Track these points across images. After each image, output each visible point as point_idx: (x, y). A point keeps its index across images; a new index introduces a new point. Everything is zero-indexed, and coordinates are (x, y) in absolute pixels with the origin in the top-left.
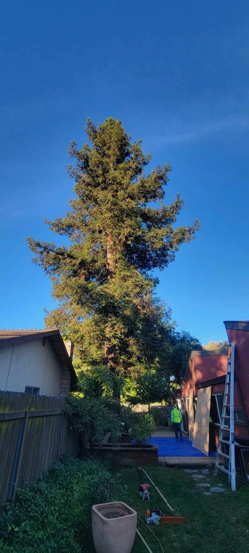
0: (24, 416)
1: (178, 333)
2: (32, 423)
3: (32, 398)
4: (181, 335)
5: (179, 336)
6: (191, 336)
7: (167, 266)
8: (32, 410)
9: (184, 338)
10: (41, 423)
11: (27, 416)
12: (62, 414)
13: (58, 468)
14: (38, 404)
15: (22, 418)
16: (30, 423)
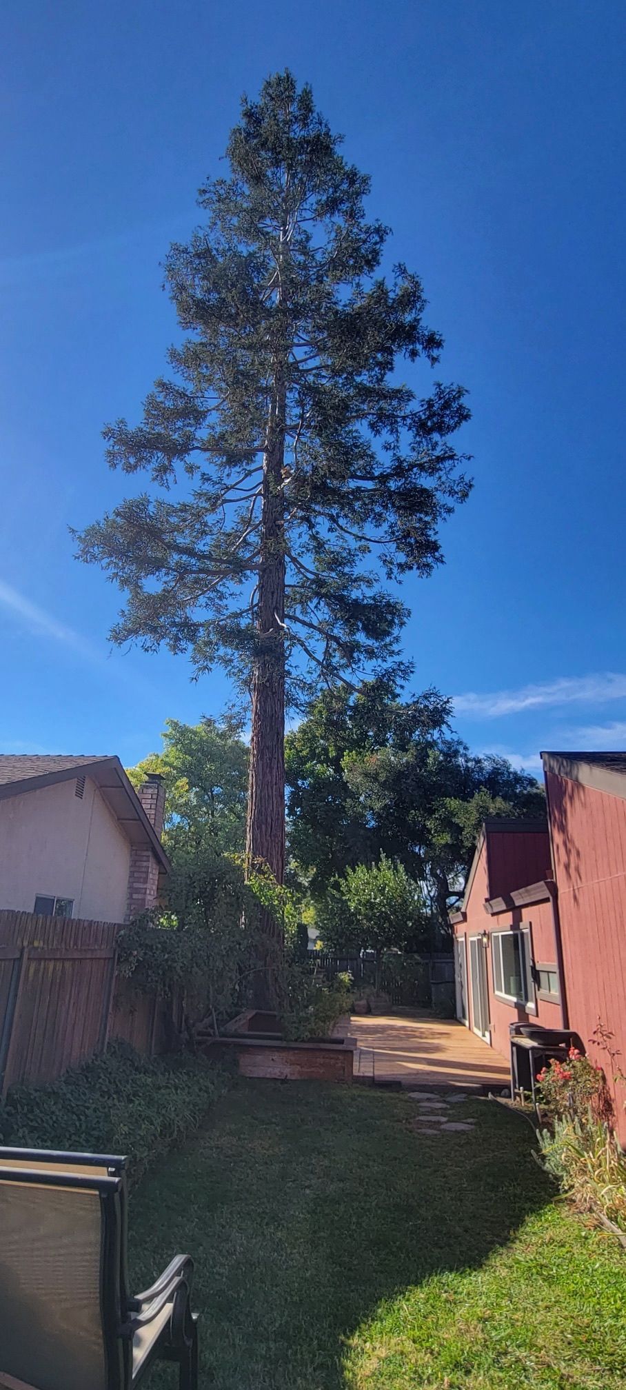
0: (17, 956)
1: (478, 761)
2: (37, 971)
3: (34, 922)
4: (487, 766)
5: (481, 769)
6: (512, 770)
7: (442, 562)
8: (36, 944)
9: (496, 772)
10: (59, 973)
11: (25, 956)
12: (114, 958)
13: (103, 1065)
14: (51, 935)
15: (14, 960)
16: (32, 971)
